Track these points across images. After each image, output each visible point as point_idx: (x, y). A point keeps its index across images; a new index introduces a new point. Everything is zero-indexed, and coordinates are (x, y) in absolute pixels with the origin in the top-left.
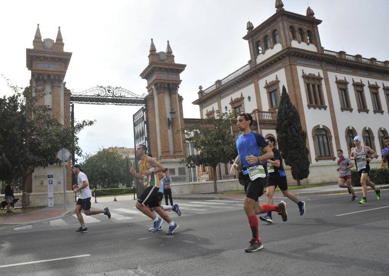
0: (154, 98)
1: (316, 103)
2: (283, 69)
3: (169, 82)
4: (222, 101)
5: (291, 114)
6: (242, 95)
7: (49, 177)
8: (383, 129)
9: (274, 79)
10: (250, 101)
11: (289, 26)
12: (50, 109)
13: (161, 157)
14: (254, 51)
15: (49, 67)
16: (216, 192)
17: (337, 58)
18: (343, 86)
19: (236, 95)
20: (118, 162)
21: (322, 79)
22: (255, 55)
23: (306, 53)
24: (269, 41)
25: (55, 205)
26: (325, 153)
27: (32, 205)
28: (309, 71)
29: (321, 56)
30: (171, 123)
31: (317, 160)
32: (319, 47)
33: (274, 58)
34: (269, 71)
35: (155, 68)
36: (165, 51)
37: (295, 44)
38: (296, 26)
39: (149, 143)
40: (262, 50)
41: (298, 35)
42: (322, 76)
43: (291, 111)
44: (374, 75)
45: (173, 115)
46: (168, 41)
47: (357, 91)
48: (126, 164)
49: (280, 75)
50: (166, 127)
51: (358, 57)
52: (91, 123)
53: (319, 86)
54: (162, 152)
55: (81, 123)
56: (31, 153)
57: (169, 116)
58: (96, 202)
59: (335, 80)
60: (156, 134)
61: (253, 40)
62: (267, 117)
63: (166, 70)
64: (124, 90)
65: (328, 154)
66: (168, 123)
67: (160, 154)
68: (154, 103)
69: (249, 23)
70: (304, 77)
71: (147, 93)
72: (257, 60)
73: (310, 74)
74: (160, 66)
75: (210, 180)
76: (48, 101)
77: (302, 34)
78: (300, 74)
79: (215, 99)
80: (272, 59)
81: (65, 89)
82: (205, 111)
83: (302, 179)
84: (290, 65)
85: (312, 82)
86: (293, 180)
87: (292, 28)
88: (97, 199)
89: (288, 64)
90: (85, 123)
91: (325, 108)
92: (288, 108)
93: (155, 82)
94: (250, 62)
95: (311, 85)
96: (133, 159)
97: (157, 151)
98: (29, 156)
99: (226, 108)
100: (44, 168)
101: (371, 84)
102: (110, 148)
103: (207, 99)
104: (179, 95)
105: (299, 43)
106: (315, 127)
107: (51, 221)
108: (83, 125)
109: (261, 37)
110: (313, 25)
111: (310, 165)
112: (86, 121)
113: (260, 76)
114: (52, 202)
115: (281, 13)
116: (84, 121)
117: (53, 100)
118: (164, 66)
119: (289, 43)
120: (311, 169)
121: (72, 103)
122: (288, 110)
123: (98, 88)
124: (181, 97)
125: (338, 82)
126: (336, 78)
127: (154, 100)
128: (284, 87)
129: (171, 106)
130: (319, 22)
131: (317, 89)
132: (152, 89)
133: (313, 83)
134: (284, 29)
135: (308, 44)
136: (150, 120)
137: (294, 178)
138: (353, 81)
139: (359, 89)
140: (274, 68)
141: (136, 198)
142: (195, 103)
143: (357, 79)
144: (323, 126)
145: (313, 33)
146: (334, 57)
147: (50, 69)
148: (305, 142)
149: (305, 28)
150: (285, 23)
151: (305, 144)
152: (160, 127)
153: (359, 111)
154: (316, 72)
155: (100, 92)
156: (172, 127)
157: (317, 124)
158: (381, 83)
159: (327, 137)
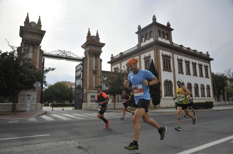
0: (87, 59)
1: (167, 69)
2: (153, 51)
3: (96, 51)
4: (122, 63)
7: (28, 96)
8: (196, 84)
9: (148, 55)
12: (31, 60)
13: (88, 89)
14: (140, 40)
15: (32, 37)
16: (114, 109)
18: (180, 62)
20: (66, 89)
22: (140, 42)
23: (165, 44)
24: (148, 36)
25: (30, 110)
26: (169, 93)
27: (17, 110)
28: (165, 53)
29: (171, 46)
30: (95, 72)
31: (165, 96)
32: (171, 42)
34: (146, 51)
35: (89, 44)
36: (95, 36)
37: (160, 39)
38: (162, 30)
39: (83, 81)
40: (144, 40)
41: (162, 35)
42: (171, 56)
44: (195, 58)
45: (97, 69)
46: (97, 31)
47: (187, 65)
48: (70, 91)
49: (151, 54)
50: (92, 74)
51: (189, 48)
52: (53, 69)
53: (169, 61)
54: (89, 87)
55: (48, 69)
56: (19, 83)
57: (94, 69)
58: (53, 110)
59: (177, 58)
60: (87, 77)
61: (140, 35)
63: (95, 45)
64: (72, 53)
65: (170, 94)
66: (93, 72)
67: (88, 88)
69: (139, 26)
70: (163, 56)
71: (84, 56)
72: (141, 45)
73: (165, 54)
74: (92, 43)
75: (112, 102)
76: (30, 55)
77: (164, 34)
78: (161, 54)
79: (119, 62)
80: (148, 45)
81: (41, 50)
82: (113, 67)
83: (157, 105)
84: (157, 49)
85: (166, 58)
86: (153, 105)
87: (159, 31)
88: (53, 108)
89: (156, 48)
90: (50, 69)
91: (171, 71)
92: (153, 70)
93: (89, 51)
94: (138, 45)
95: (165, 60)
96: (74, 88)
97: (87, 86)
98: (19, 84)
99: (124, 66)
100: (26, 91)
101: (193, 62)
102: (62, 82)
103: (115, 61)
105: (162, 39)
106: (165, 80)
107: (29, 119)
108: (49, 70)
109: (144, 33)
110: (169, 31)
111: (161, 98)
112: (51, 68)
113: (142, 52)
114: (29, 109)
115: (155, 23)
116: (50, 68)
117: (33, 55)
118: (94, 43)
119: (157, 39)
120: (161, 101)
121: (43, 57)
123: (58, 51)
124: (101, 60)
125: (178, 60)
126: (178, 58)
127: (87, 60)
128: (152, 60)
129: (96, 64)
130: (172, 30)
132: (87, 54)
134: (155, 31)
135: (166, 40)
136: (85, 70)
137: (153, 104)
138: (185, 60)
139: (188, 64)
140: (149, 50)
141: (74, 109)
142: (108, 63)
143: (187, 59)
144: (169, 80)
145: (169, 35)
146: (178, 47)
147: (33, 38)
148: (160, 87)
149: (166, 32)
150: (156, 28)
151: (160, 88)
152: (89, 74)
153: (187, 74)
154: (168, 54)
155: (59, 53)
156: (95, 74)
157: (166, 79)
158: (197, 62)
159: (171, 86)
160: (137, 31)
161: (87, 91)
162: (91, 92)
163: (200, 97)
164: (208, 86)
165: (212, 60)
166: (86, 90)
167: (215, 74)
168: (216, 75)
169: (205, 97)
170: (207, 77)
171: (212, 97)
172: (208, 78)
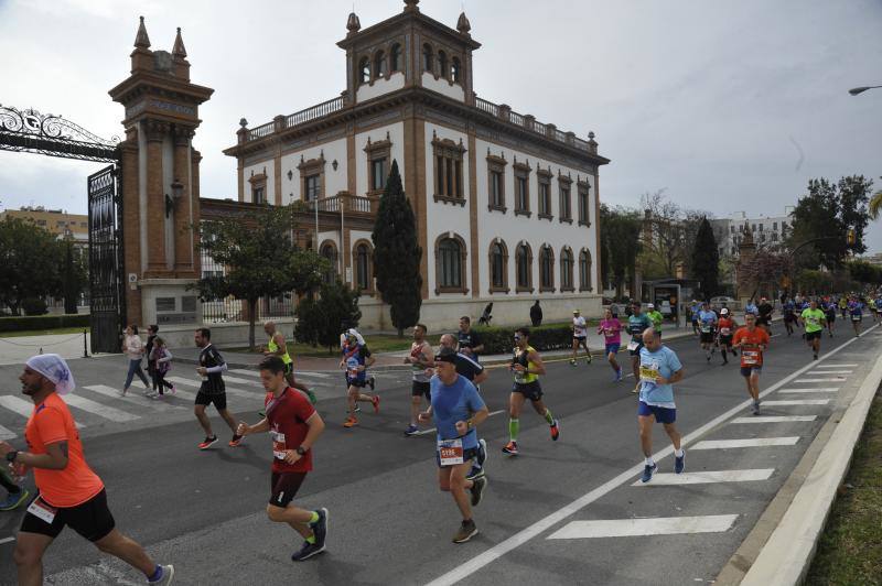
0: (137, 150)
1: (450, 193)
2: (401, 124)
3: (174, 121)
4: (284, 160)
5: (400, 215)
6: (322, 155)
8: (547, 246)
9: (383, 138)
10: (335, 168)
11: (422, 43)
13: (147, 273)
14: (354, 75)
17: (496, 118)
18: (496, 168)
19: (311, 154)
21: (465, 151)
22: (355, 84)
23: (444, 101)
24: (383, 63)
26: (453, 281)
28: (445, 133)
29: (468, 109)
30: (172, 206)
31: (437, 293)
32: (469, 92)
33: (388, 98)
34: (376, 120)
35: (145, 87)
36: (170, 52)
37: (429, 82)
38: (436, 45)
40: (370, 75)
41: (437, 65)
42: (466, 145)
43: (402, 209)
44: (548, 154)
45: (179, 192)
46: (179, 29)
47: (519, 178)
48: (64, 254)
49: (395, 132)
50: (160, 213)
51: (530, 118)
53: (459, 164)
54: (149, 264)
57: (168, 191)
59: (486, 155)
60: (139, 225)
61: (355, 53)
62: (364, 207)
63: (169, 94)
64: (69, 124)
65: (456, 282)
66: (165, 206)
67: (144, 267)
68: (137, 160)
69: (353, 17)
70: (436, 144)
71: (124, 138)
72: (358, 93)
73: (445, 140)
74: (156, 85)
77: (443, 61)
78: (429, 138)
79: (270, 153)
80: (384, 100)
82: (247, 175)
83: (407, 327)
84: (414, 118)
85: (447, 155)
86: (392, 327)
87: (427, 46)
89: (411, 115)
91: (463, 203)
92: (398, 203)
93: (144, 116)
94: (344, 94)
95: (445, 160)
97: (140, 262)
99: (290, 174)
101: (541, 168)
102: (24, 210)
103: (255, 150)
104: (193, 149)
105: (437, 80)
106: (441, 236)
109: (370, 51)
110: (464, 49)
111: (424, 301)
113: (360, 125)
115: (412, 17)
118: (165, 87)
119: (417, 77)
120: (423, 310)
122: (397, 207)
123: (4, 112)
124: (198, 153)
125: (492, 160)
126: (489, 153)
127: (137, 154)
129: (175, 170)
130: (477, 45)
131: (454, 168)
132: (134, 129)
133: (449, 157)
134: (413, 47)
135: (451, 84)
136: (128, 196)
137: (395, 324)
138: (515, 161)
139: (522, 175)
140: (387, 117)
142: (228, 152)
143: (522, 158)
144: (455, 235)
145: (462, 64)
146: (491, 114)
148: (419, 265)
149: (451, 51)
150: (417, 37)
151: (418, 270)
152: (148, 213)
153: (517, 212)
154: (456, 136)
155: (7, 121)
156: (174, 214)
157: (446, 231)
158: (556, 169)
159: (459, 254)
160: (344, 37)
161: (141, 283)
162: (159, 286)
163: (558, 293)
164: (586, 254)
165: (605, 161)
166: (139, 278)
167: (610, 210)
168: (614, 215)
169: (573, 290)
170: (584, 221)
171: (595, 292)
172: (588, 225)
